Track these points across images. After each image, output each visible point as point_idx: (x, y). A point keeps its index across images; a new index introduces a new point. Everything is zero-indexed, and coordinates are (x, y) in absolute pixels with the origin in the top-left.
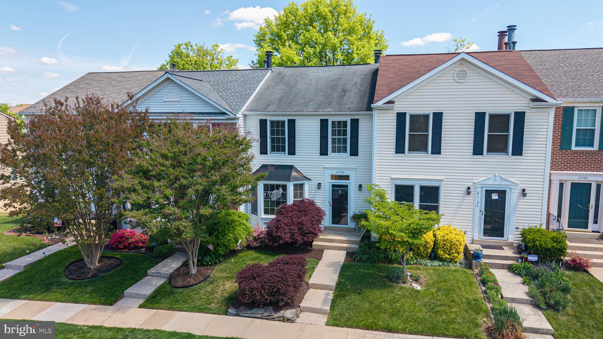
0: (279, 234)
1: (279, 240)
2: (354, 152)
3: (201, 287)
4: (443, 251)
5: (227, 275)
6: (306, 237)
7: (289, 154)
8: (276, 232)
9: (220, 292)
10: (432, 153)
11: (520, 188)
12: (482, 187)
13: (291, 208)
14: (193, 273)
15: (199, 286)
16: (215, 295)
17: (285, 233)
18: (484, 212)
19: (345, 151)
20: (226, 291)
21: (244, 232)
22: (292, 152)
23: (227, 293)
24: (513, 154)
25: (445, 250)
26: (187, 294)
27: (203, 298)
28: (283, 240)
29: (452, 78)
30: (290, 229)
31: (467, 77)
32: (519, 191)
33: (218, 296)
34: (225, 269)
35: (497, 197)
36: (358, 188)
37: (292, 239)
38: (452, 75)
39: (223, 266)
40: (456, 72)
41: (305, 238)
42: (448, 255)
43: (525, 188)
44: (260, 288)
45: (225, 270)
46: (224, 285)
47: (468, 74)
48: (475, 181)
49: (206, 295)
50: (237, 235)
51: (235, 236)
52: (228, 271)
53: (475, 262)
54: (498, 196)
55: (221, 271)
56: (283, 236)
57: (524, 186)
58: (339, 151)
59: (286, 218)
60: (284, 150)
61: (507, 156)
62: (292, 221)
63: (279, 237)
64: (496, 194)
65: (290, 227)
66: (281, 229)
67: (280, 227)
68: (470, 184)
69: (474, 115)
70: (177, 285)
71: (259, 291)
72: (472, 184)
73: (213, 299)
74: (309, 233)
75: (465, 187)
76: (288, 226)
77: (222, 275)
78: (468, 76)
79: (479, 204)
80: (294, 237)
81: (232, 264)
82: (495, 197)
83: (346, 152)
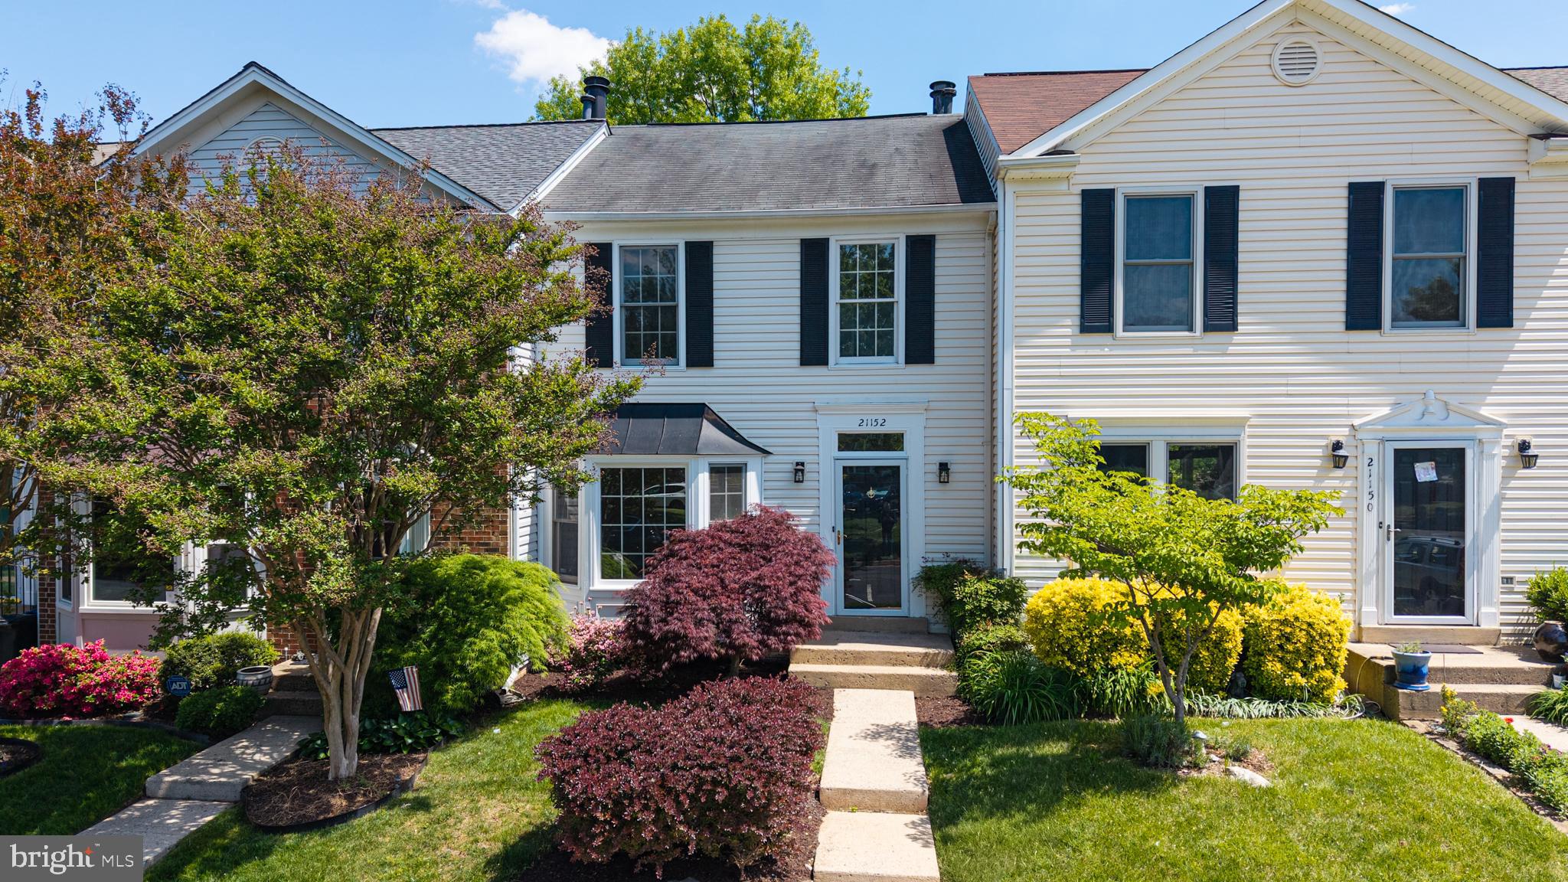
0: (675, 626)
1: (677, 650)
2: (921, 351)
3: (378, 822)
4: (1281, 660)
5: (485, 778)
6: (776, 634)
7: (691, 363)
8: (664, 621)
9: (461, 838)
10: (1207, 328)
11: (1509, 442)
12: (1383, 441)
13: (713, 538)
14: (343, 772)
15: (371, 820)
16: (444, 849)
17: (699, 623)
18: (1392, 529)
19: (887, 350)
20: (486, 832)
21: (540, 624)
22: (702, 355)
23: (494, 839)
24: (1482, 323)
25: (1288, 657)
26: (318, 853)
27: (390, 865)
28: (690, 646)
29: (1267, 71)
30: (714, 610)
31: (1317, 67)
32: (1506, 452)
33: (455, 853)
34: (472, 757)
35: (1432, 476)
36: (935, 477)
37: (723, 645)
38: (1266, 60)
39: (461, 749)
40: (1280, 49)
41: (772, 641)
42: (1303, 675)
43: (1527, 439)
44: (655, 791)
45: (473, 762)
46: (478, 810)
47: (1319, 55)
48: (1356, 422)
49: (404, 850)
50: (513, 633)
51: (505, 637)
52: (485, 762)
53: (1410, 695)
54: (1438, 469)
55: (458, 764)
56: (693, 632)
57: (1522, 434)
58: (867, 352)
59: (695, 571)
60: (670, 351)
61: (1463, 330)
62: (722, 580)
63: (676, 636)
64: (1430, 465)
65: (713, 602)
66: (682, 609)
67: (678, 603)
68: (1340, 434)
69: (1345, 193)
70: (273, 820)
71: (653, 806)
72: (1346, 431)
73: (435, 863)
74: (786, 622)
75: (1323, 442)
76: (705, 598)
77: (462, 778)
78: (1319, 61)
79: (1374, 502)
80: (729, 637)
81: (498, 743)
82: (1425, 473)
83: (891, 353)
